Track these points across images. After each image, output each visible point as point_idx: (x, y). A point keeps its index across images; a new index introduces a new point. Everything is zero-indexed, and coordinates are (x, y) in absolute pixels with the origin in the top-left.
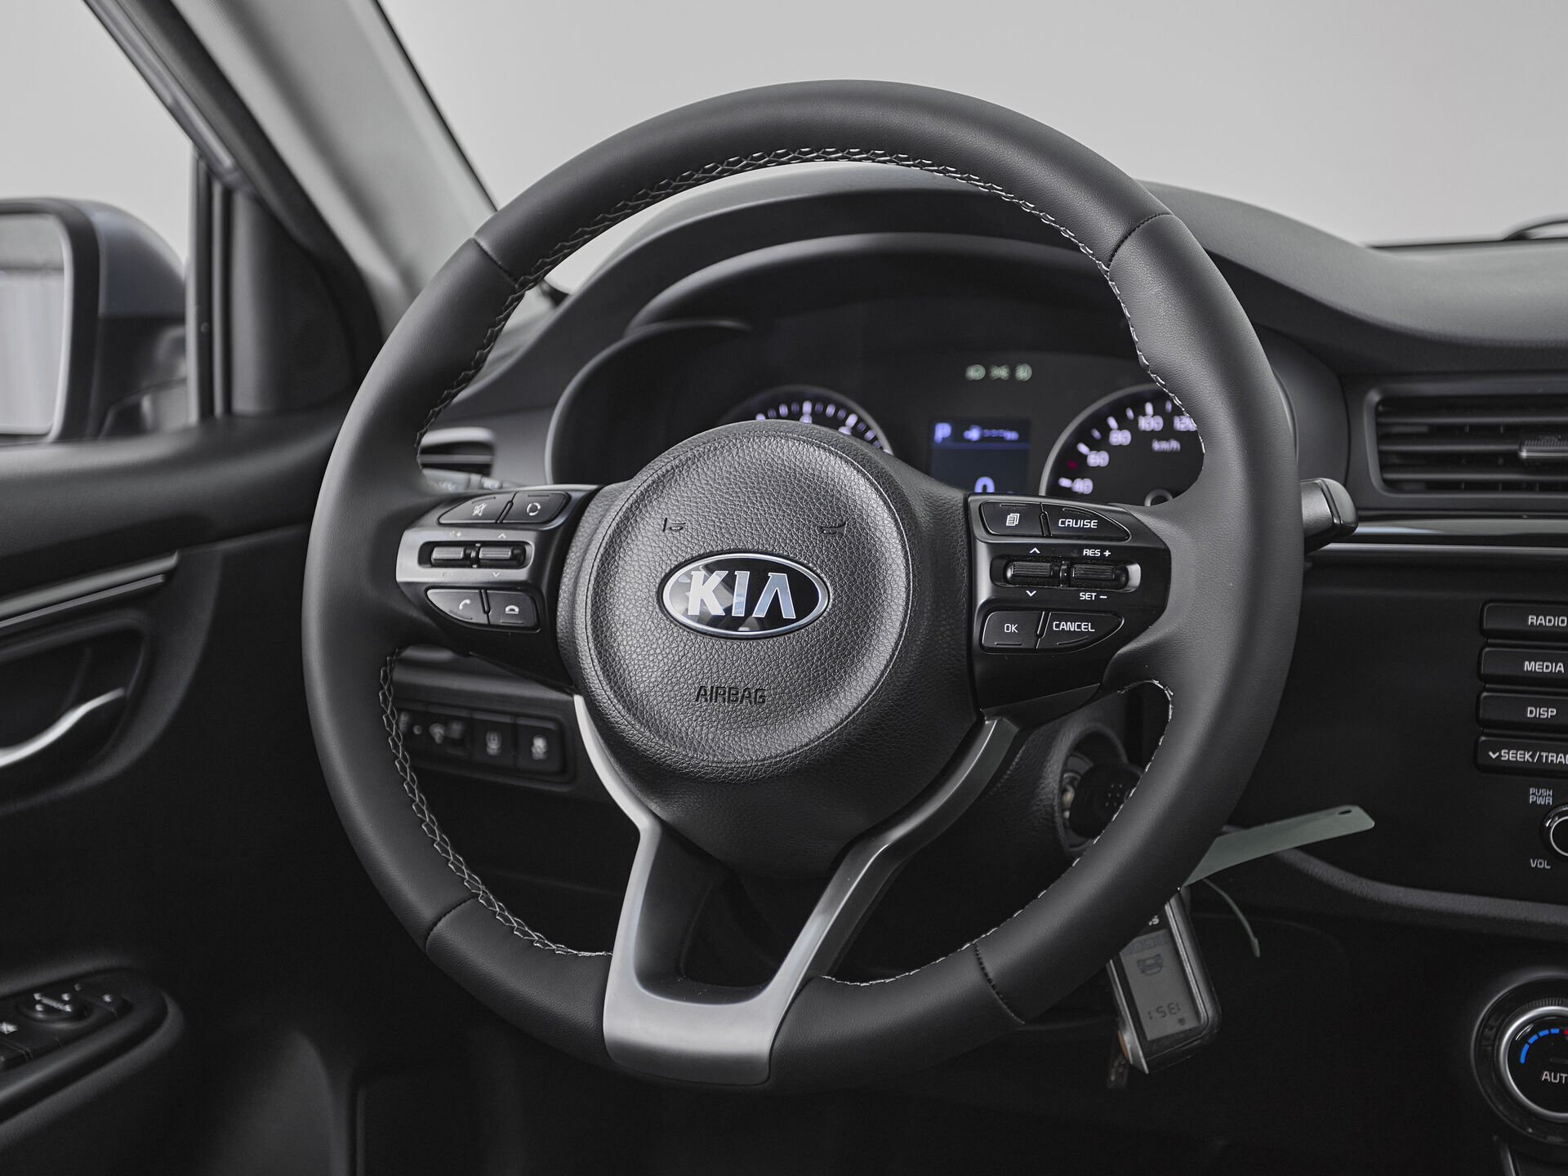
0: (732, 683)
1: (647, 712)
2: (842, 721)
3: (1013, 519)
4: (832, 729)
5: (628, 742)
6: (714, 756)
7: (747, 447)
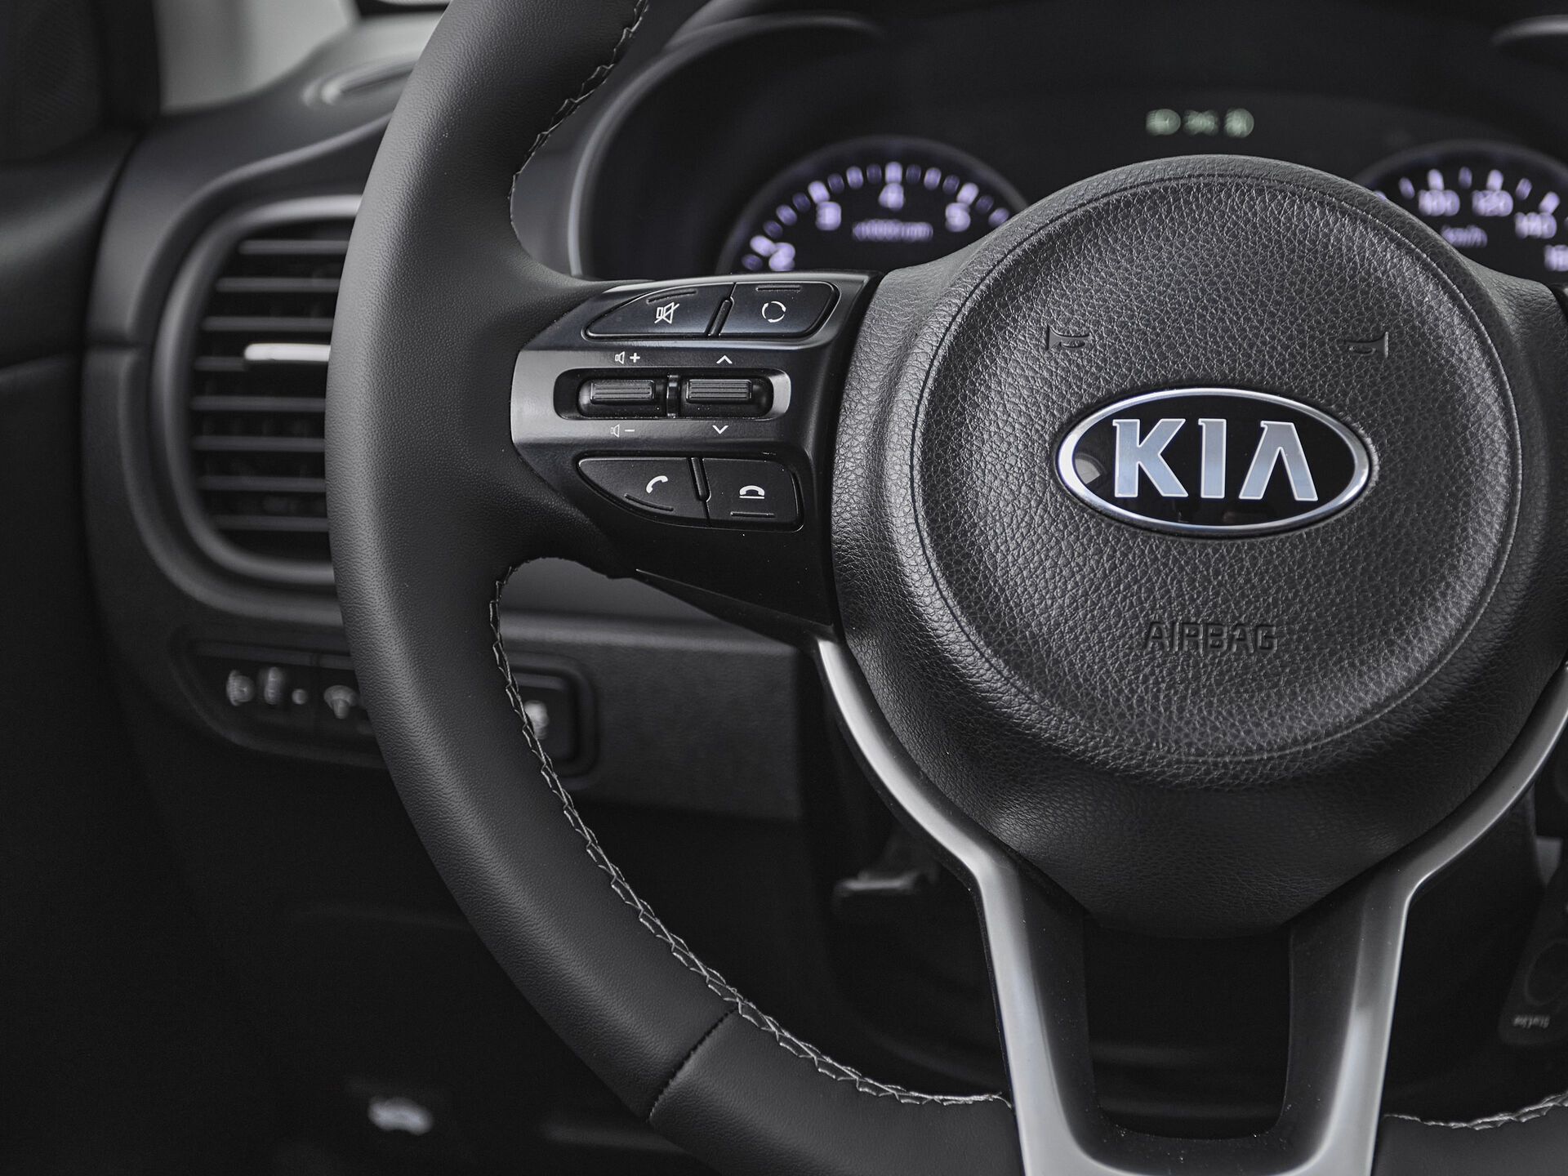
0: (1210, 615)
1: (1050, 671)
2: (1420, 675)
4: (1403, 691)
5: (1018, 725)
6: (1190, 745)
7: (1187, 202)
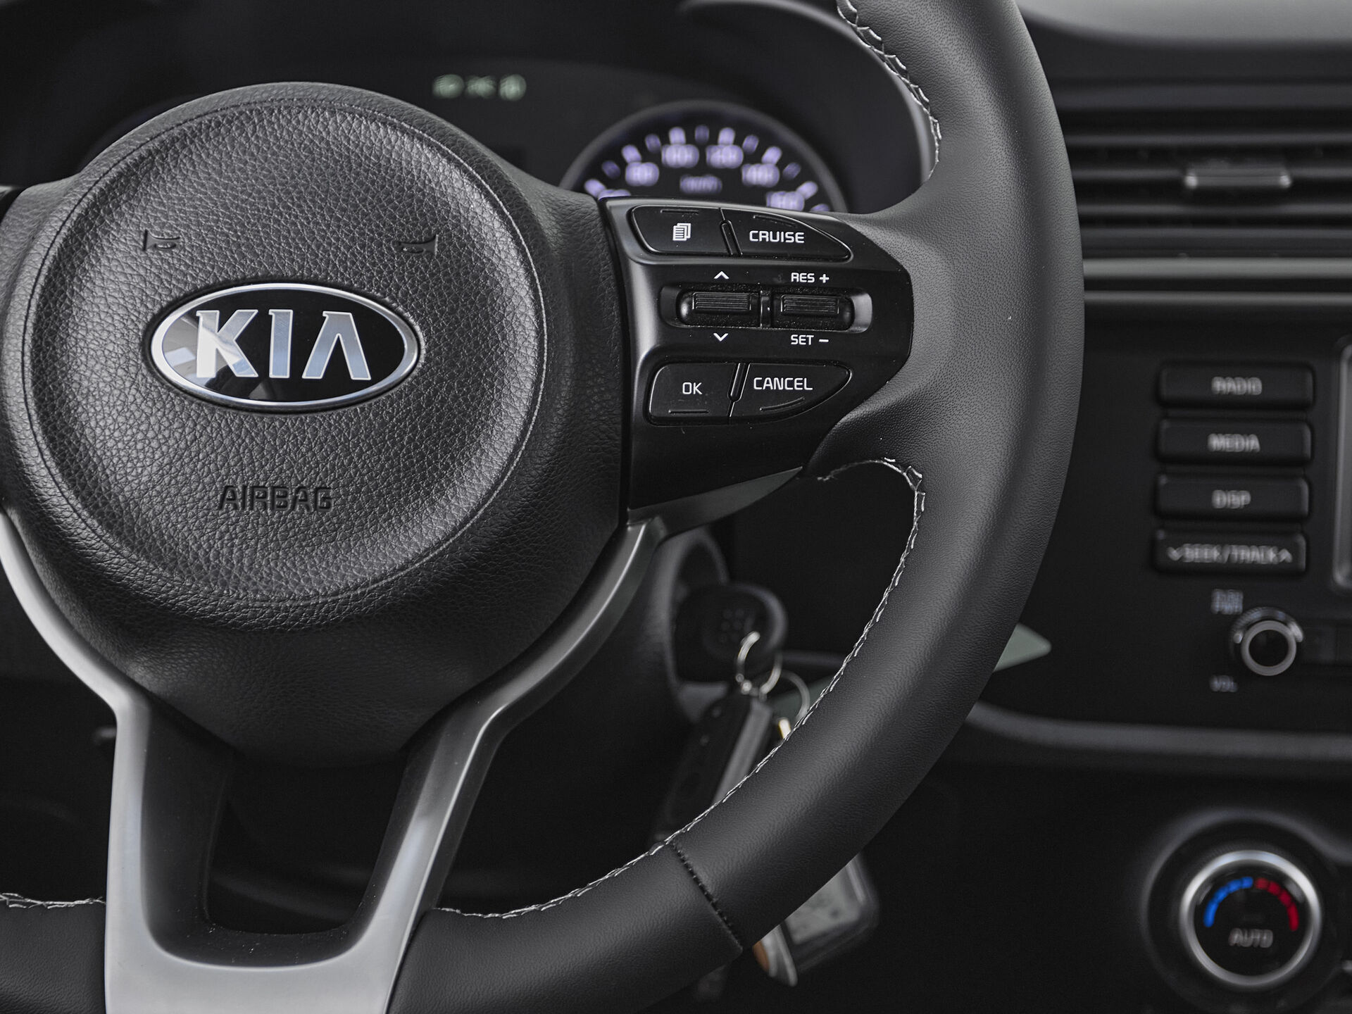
0: (276, 479)
1: (139, 529)
2: (455, 530)
3: (682, 232)
4: (440, 543)
5: (110, 577)
6: (256, 592)
